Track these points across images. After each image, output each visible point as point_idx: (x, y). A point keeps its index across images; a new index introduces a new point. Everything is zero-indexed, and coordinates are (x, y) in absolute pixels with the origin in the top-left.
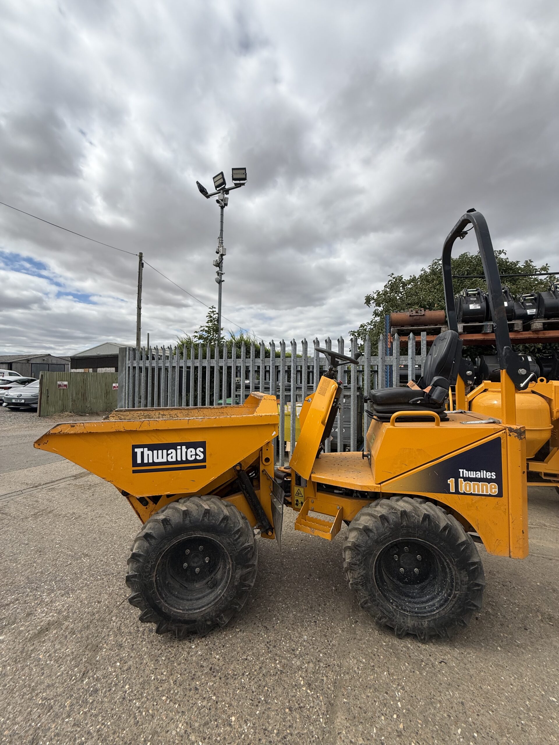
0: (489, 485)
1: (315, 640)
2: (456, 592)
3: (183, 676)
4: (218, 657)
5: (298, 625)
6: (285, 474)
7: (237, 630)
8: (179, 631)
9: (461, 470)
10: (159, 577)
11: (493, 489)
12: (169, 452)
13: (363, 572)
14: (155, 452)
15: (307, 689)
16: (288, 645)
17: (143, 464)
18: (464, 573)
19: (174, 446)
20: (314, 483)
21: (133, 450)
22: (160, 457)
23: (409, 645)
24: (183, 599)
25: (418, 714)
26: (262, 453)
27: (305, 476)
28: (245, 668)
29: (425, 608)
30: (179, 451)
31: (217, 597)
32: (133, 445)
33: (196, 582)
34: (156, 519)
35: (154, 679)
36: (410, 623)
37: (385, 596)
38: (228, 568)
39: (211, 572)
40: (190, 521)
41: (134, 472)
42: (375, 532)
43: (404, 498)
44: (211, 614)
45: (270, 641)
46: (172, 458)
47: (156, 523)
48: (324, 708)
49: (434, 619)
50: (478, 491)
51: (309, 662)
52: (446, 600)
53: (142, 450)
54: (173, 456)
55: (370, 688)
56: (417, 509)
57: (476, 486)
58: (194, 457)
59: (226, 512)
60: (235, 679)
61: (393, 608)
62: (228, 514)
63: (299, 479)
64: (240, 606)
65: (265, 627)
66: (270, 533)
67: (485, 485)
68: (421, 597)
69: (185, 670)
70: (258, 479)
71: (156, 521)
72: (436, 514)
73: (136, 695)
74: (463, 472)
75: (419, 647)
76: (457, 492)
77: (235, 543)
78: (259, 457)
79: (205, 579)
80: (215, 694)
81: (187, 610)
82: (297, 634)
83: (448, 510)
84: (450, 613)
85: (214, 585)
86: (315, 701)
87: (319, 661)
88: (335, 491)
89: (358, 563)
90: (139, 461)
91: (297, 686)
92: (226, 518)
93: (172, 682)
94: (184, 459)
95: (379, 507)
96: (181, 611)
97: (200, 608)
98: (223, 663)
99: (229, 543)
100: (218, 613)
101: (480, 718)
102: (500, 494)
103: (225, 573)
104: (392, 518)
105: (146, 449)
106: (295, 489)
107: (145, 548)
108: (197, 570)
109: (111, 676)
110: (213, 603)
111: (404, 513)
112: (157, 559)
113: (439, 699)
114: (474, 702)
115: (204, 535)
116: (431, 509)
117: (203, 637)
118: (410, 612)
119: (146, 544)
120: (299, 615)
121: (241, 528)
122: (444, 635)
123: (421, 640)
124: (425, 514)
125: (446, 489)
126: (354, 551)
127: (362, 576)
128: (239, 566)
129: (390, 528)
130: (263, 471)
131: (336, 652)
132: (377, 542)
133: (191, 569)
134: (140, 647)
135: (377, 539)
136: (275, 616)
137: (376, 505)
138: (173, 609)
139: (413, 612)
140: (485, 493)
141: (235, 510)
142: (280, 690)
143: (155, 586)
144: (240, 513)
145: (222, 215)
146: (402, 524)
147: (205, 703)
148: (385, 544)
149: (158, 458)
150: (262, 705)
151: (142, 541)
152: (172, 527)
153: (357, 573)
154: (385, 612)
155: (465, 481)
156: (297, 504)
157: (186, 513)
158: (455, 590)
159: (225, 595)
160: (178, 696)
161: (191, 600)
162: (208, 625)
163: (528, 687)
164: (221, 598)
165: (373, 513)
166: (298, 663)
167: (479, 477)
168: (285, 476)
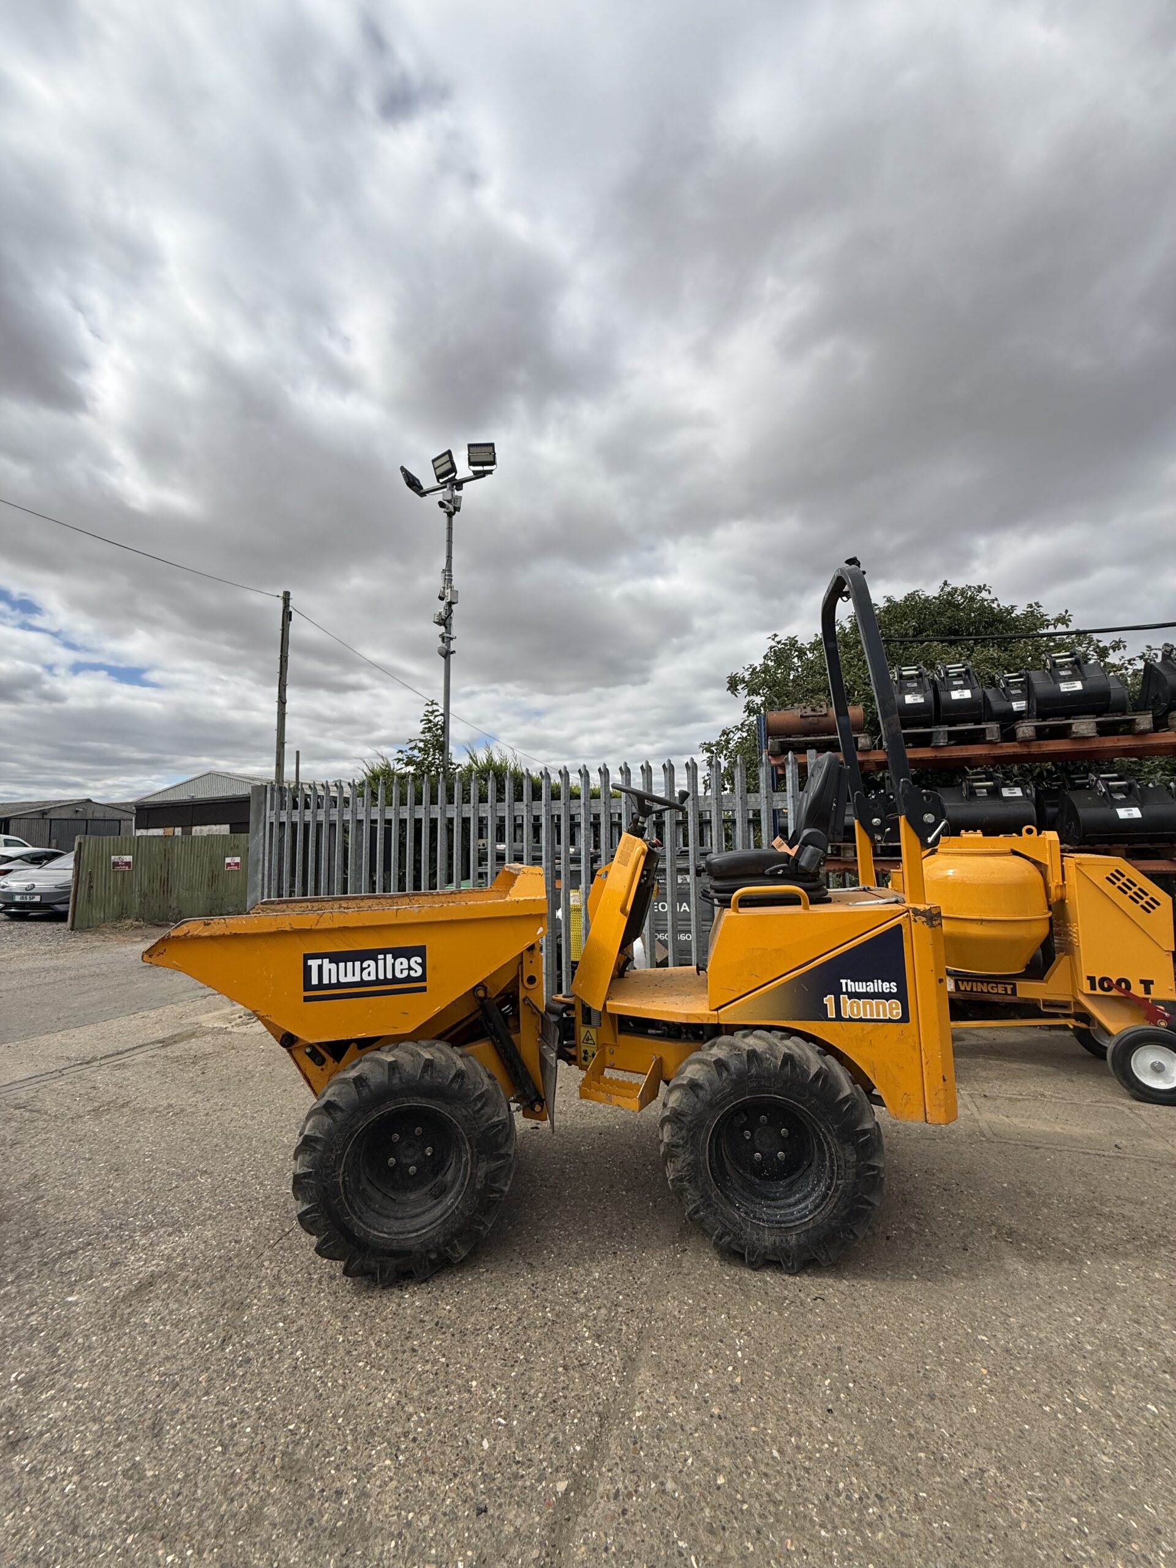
0: (887, 1004)
1: (612, 1278)
2: (839, 1182)
3: (392, 1335)
4: (448, 1307)
5: (585, 1259)
6: (564, 1006)
7: (481, 1270)
8: (383, 1271)
9: (843, 981)
10: (348, 1176)
11: (893, 1009)
12: (365, 965)
13: (690, 1158)
14: (342, 965)
15: (594, 1342)
16: (566, 1287)
17: (321, 986)
18: (849, 1148)
19: (372, 955)
20: (612, 1015)
21: (305, 963)
22: (350, 973)
23: (768, 1279)
24: (388, 1217)
25: (766, 1365)
26: (522, 968)
27: (597, 1006)
28: (494, 1320)
29: (792, 1214)
30: (381, 963)
31: (446, 1212)
32: (305, 955)
33: (411, 1191)
34: (345, 1079)
35: (343, 1341)
36: (769, 1239)
37: (727, 1197)
38: (464, 1159)
39: (436, 1174)
40: (401, 1079)
41: (307, 999)
42: (708, 1088)
43: (755, 1032)
44: (437, 1240)
45: (537, 1283)
46: (369, 974)
47: (343, 1085)
48: (619, 1364)
49: (806, 1231)
50: (872, 1014)
51: (600, 1308)
52: (824, 1198)
53: (319, 962)
54: (371, 971)
55: (696, 1336)
56: (774, 1047)
57: (868, 1006)
58: (405, 973)
59: (460, 1064)
60: (478, 1335)
61: (740, 1216)
62: (464, 1067)
63: (587, 1011)
64: (486, 1227)
65: (529, 1263)
66: (538, 1108)
67: (881, 1003)
68: (787, 1198)
69: (395, 1327)
70: (517, 1016)
71: (344, 1081)
72: (806, 1054)
73: (314, 1362)
74: (846, 984)
75: (784, 1280)
76: (839, 1018)
77: (476, 1116)
78: (518, 975)
79: (425, 1186)
80: (444, 1356)
81: (396, 1234)
82: (582, 1272)
83: (827, 1049)
84: (831, 1218)
85: (441, 1192)
86: (606, 1356)
87: (616, 1305)
88: (650, 1031)
89: (681, 1142)
90: (315, 981)
91: (579, 1339)
92: (460, 1075)
93: (373, 1343)
94: (389, 976)
95: (716, 1047)
96: (386, 1236)
97: (417, 1231)
98: (457, 1315)
99: (466, 1116)
100: (449, 1237)
101: (862, 1365)
102: (905, 1018)
103: (460, 1171)
104: (734, 1064)
105: (326, 961)
106: (582, 1031)
107: (326, 1127)
108: (412, 1169)
109: (270, 1341)
110: (439, 1221)
111: (753, 1055)
112: (345, 1145)
113: (803, 1345)
114: (859, 1346)
115: (424, 1103)
116: (798, 1046)
117: (423, 1282)
118: (768, 1221)
119: (327, 1121)
120: (587, 1245)
121: (486, 1090)
122: (824, 1257)
123: (788, 1268)
124: (785, 1054)
125: (820, 1014)
126: (676, 1123)
127: (689, 1164)
128: (483, 1156)
129: (732, 1080)
130: (524, 1000)
131: (646, 1293)
132: (711, 1105)
133: (401, 1167)
134: (316, 1300)
135: (711, 1099)
136: (546, 1249)
137: (711, 1046)
138: (372, 1231)
139: (772, 1222)
140: (882, 1017)
141: (476, 1063)
142: (550, 1346)
143: (342, 1192)
144: (485, 1068)
145: (450, 528)
146: (749, 1071)
147: (428, 1367)
148: (723, 1107)
149: (346, 976)
150: (521, 1364)
151: (321, 1116)
152: (370, 1090)
153: (681, 1159)
154: (727, 1223)
155: (850, 998)
156: (585, 1059)
157: (393, 1067)
158: (838, 1179)
159: (460, 1206)
160: (383, 1361)
161: (402, 1218)
162: (431, 1261)
163: (948, 1324)
164: (453, 1211)
165: (705, 1057)
166: (582, 1310)
167: (872, 991)
168: (564, 1010)
